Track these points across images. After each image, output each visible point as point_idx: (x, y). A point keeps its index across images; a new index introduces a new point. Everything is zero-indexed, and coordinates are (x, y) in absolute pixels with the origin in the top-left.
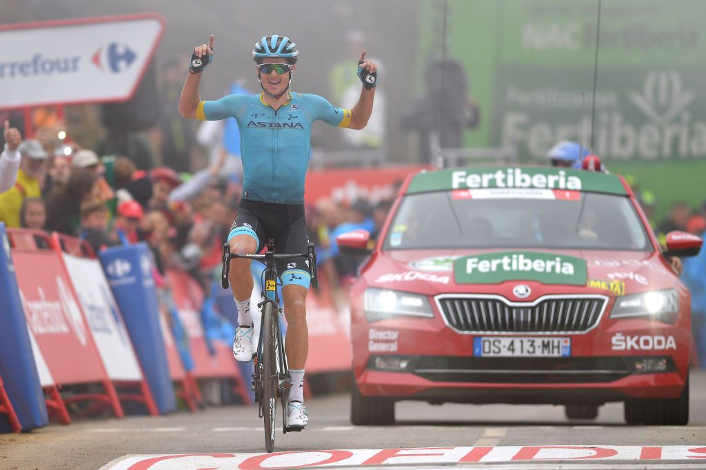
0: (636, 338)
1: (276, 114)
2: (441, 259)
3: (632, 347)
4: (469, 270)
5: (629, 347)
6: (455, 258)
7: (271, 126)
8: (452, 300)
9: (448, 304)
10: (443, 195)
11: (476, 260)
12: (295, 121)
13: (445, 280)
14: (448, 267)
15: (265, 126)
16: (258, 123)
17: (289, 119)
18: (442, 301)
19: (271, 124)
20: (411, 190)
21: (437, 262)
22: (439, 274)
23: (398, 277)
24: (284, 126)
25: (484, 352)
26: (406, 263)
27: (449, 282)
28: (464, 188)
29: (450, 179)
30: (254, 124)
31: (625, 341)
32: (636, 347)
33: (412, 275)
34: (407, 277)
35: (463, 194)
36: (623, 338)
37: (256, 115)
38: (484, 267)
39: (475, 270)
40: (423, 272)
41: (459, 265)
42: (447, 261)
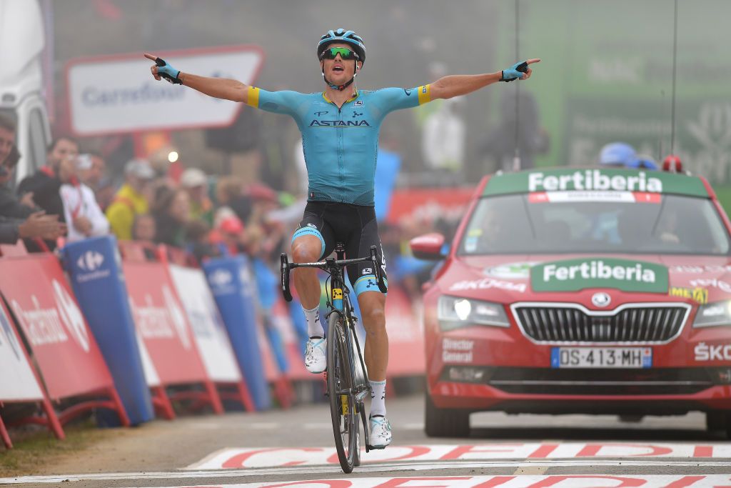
0: (719, 348)
1: (340, 111)
2: (517, 265)
3: (716, 357)
4: (546, 277)
5: (712, 357)
6: (532, 264)
7: (335, 124)
8: (529, 309)
9: (525, 313)
10: (519, 198)
11: (553, 267)
12: (359, 119)
13: (522, 288)
14: (524, 274)
15: (329, 125)
16: (322, 122)
17: (354, 117)
18: (519, 310)
19: (335, 123)
20: (487, 192)
21: (513, 269)
22: (516, 282)
23: (473, 285)
24: (349, 124)
25: (562, 363)
26: (481, 269)
27: (526, 290)
28: (541, 190)
29: (527, 182)
30: (318, 123)
31: (709, 351)
32: (720, 357)
33: (488, 283)
34: (482, 285)
35: (540, 197)
36: (706, 348)
37: (319, 113)
38: (562, 274)
39: (553, 278)
40: (499, 280)
41: (537, 272)
42: (523, 267)
